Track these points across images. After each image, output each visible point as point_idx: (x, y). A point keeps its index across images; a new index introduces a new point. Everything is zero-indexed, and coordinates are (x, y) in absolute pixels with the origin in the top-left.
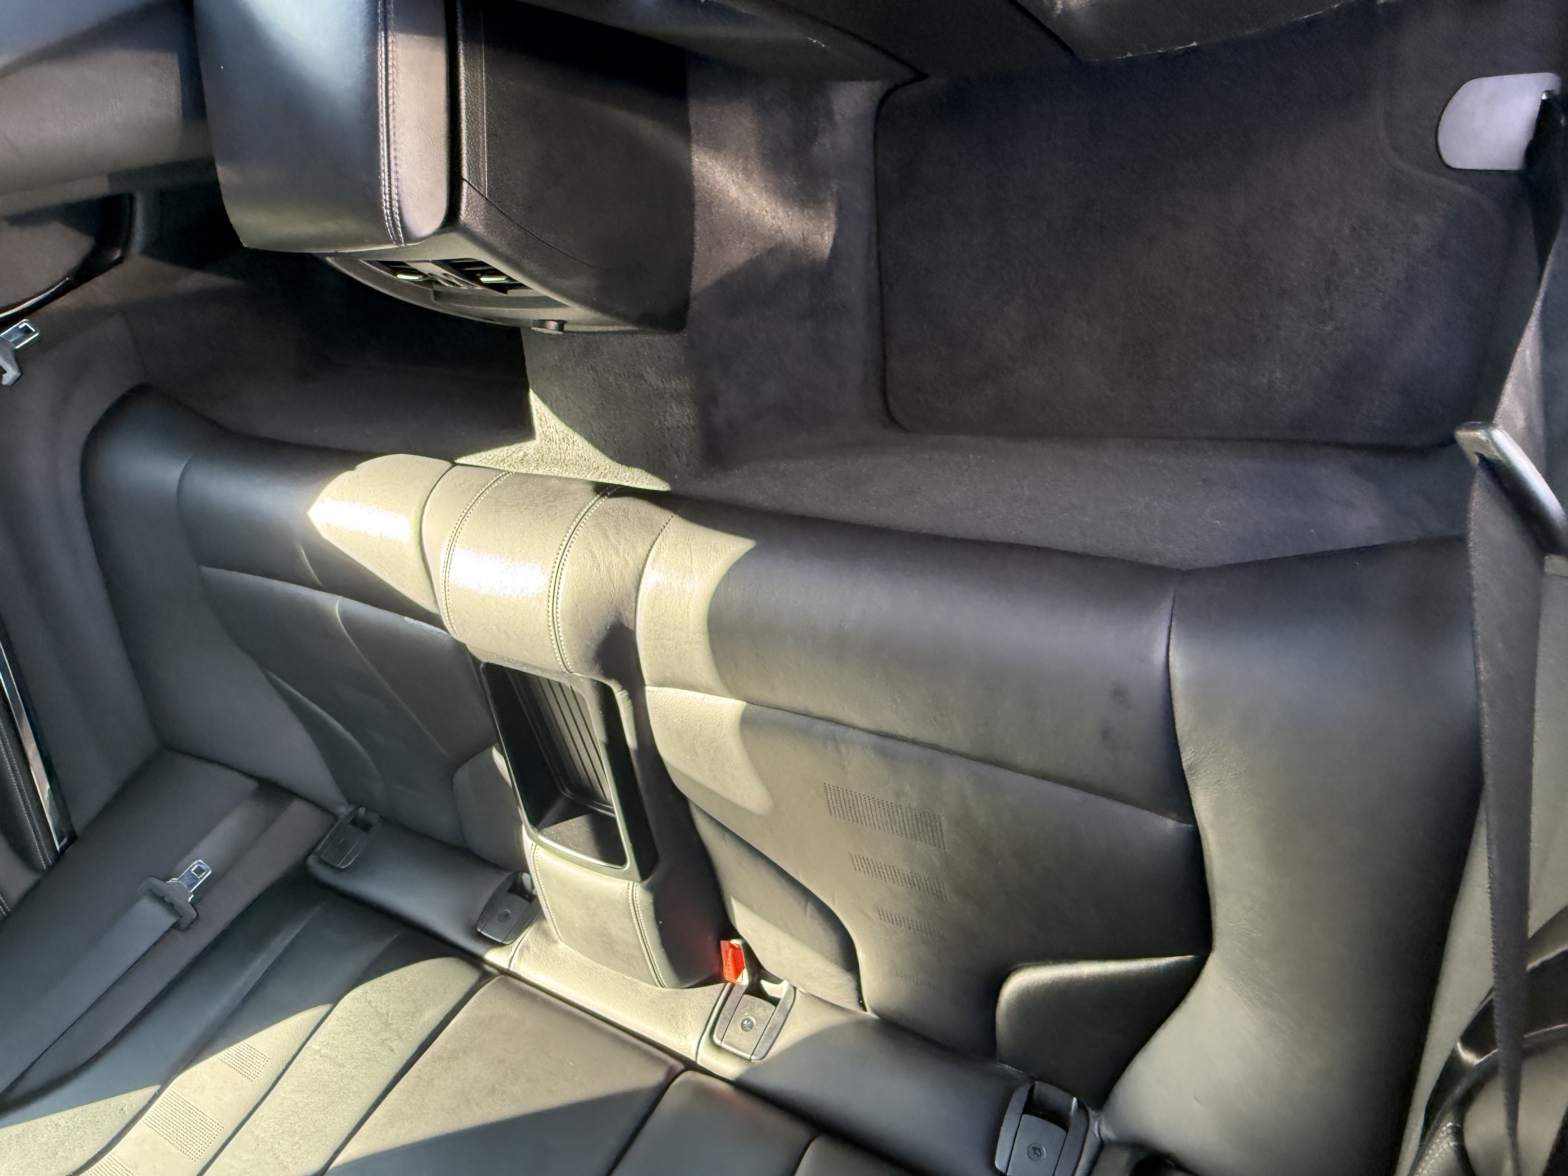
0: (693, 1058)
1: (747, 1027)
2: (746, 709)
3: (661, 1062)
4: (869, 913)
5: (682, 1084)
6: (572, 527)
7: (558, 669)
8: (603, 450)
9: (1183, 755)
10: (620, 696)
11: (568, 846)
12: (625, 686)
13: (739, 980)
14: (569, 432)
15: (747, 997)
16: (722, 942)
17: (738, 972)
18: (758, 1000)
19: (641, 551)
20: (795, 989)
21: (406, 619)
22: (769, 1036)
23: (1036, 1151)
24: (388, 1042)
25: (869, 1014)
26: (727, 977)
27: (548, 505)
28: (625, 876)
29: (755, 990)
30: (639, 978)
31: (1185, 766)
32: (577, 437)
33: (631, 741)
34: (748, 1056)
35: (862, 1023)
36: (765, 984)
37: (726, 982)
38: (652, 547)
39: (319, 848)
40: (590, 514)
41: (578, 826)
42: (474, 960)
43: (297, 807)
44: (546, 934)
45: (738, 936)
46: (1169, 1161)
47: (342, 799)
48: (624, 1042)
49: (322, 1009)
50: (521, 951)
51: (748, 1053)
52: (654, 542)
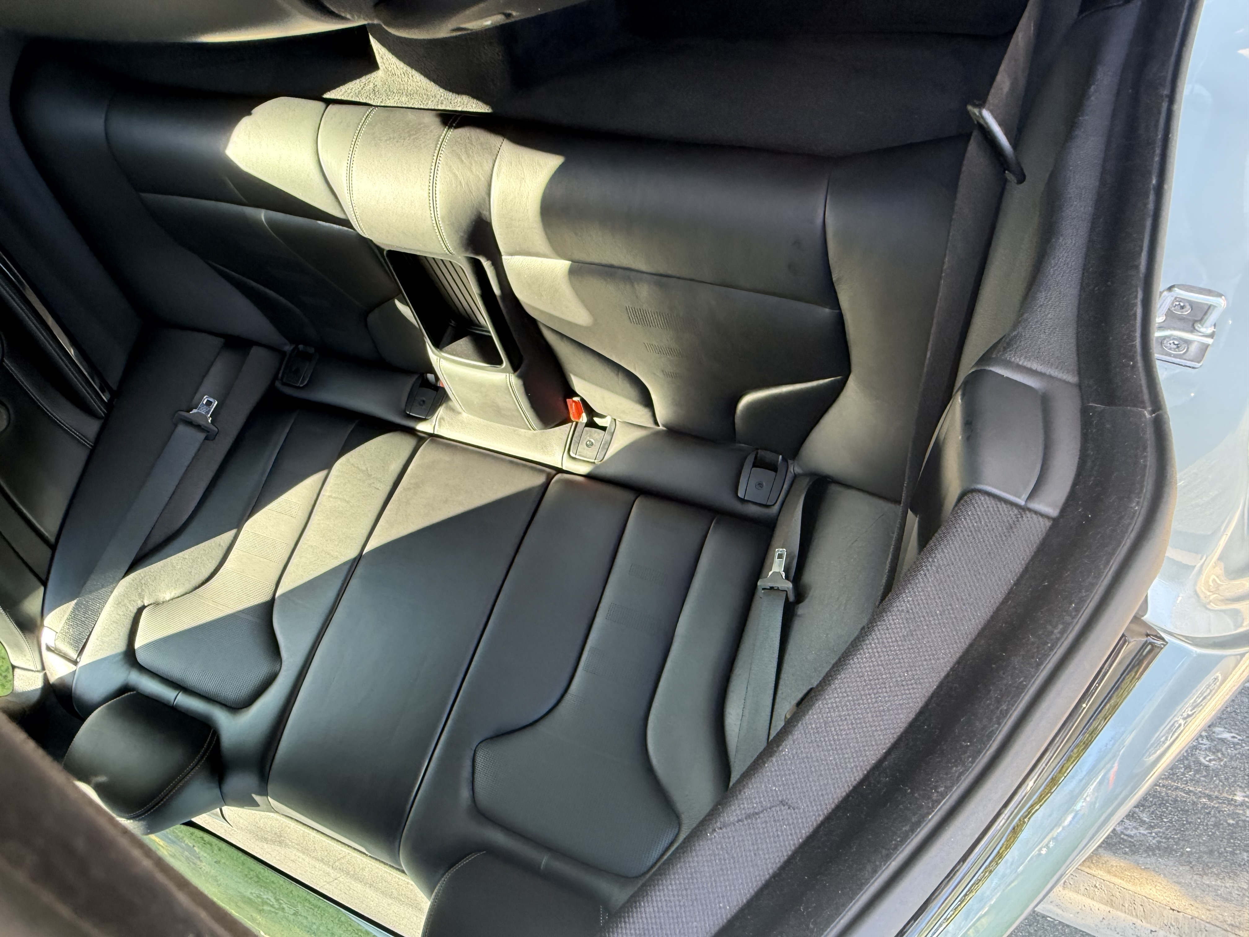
0: (560, 467)
1: (590, 445)
2: (571, 265)
3: (542, 471)
4: (658, 374)
5: (557, 482)
6: (436, 155)
7: (443, 252)
8: (436, 81)
9: (833, 274)
10: (486, 264)
11: (461, 357)
12: (488, 258)
13: (581, 420)
14: (409, 69)
15: (587, 428)
16: (568, 400)
17: (579, 416)
18: (594, 430)
19: (487, 167)
20: (615, 420)
21: (319, 222)
22: (603, 448)
23: (760, 485)
24: (373, 485)
25: (661, 427)
26: (573, 419)
27: (412, 137)
28: (503, 371)
29: (591, 424)
30: (519, 427)
31: (834, 279)
32: (414, 72)
33: (497, 291)
34: (593, 461)
35: (657, 433)
36: (597, 420)
37: (572, 422)
38: (494, 165)
39: (280, 375)
40: (445, 144)
41: (464, 344)
42: (411, 431)
43: (255, 351)
44: (452, 410)
45: (577, 395)
46: (828, 479)
47: (284, 340)
48: (517, 464)
49: (322, 474)
50: (440, 422)
51: (592, 459)
52: (495, 162)
